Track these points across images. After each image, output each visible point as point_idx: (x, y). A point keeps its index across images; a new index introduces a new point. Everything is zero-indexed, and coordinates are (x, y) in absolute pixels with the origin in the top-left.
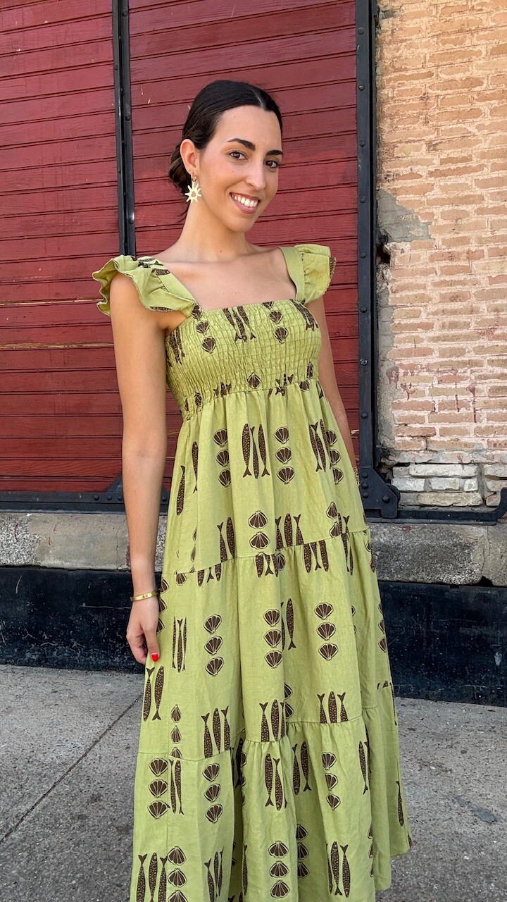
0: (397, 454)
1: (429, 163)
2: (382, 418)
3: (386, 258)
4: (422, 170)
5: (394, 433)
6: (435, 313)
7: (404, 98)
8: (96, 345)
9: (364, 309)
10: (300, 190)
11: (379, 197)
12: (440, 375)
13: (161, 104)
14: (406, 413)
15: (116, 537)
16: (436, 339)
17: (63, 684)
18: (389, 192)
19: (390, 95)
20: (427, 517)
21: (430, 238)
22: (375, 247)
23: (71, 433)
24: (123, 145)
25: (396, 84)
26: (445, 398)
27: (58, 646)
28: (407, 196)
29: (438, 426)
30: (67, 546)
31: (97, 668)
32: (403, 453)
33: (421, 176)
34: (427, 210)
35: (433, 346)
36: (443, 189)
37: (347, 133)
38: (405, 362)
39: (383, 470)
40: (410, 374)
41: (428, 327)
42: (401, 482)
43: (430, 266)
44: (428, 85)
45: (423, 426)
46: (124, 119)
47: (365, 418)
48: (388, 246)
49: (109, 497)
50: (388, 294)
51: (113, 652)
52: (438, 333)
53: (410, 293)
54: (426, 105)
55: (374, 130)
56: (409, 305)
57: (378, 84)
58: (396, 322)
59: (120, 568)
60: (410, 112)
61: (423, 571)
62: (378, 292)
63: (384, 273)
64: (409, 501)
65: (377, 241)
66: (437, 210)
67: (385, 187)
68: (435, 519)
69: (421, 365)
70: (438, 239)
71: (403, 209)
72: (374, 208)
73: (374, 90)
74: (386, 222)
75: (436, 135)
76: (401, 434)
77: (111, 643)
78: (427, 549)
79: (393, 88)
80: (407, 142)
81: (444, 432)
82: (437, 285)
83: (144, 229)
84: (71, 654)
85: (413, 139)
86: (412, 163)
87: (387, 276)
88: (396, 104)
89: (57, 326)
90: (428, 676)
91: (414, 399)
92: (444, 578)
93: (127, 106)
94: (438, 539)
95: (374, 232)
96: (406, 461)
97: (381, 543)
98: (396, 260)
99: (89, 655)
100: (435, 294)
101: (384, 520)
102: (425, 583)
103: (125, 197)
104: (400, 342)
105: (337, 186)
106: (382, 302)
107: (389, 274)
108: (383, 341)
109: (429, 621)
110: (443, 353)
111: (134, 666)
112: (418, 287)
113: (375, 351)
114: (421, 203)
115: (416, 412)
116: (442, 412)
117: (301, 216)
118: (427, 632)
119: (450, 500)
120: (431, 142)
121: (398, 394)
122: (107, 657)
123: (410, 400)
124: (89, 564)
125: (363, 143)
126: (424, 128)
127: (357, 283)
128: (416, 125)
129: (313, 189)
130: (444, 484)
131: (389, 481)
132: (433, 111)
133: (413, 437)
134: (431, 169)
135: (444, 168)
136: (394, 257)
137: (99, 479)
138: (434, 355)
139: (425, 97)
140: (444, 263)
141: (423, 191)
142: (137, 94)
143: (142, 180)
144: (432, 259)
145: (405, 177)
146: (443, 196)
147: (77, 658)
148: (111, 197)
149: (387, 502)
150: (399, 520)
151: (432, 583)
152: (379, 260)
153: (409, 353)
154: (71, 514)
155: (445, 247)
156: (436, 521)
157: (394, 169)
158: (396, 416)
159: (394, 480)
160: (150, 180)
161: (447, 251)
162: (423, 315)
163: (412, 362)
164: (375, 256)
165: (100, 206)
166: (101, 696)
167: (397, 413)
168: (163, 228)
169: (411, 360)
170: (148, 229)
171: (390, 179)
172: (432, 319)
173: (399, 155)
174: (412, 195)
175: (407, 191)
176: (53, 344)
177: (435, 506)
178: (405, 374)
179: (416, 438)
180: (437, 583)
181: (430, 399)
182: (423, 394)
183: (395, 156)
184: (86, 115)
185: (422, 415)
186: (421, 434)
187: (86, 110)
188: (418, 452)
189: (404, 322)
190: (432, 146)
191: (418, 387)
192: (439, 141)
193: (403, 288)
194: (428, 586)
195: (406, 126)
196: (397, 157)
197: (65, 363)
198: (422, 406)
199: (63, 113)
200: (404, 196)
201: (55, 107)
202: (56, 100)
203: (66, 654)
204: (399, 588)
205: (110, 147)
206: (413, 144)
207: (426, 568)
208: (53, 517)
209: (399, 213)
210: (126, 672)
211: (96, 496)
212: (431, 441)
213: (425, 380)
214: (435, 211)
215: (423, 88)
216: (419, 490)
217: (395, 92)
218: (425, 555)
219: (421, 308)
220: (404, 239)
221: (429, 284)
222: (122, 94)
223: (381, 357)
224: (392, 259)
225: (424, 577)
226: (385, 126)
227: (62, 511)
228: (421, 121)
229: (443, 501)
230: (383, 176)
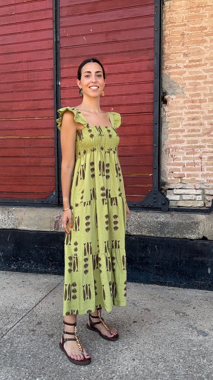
0: (169, 184)
1: (184, 62)
2: (162, 169)
3: (165, 102)
4: (181, 65)
5: (167, 176)
6: (186, 125)
7: (174, 35)
8: (43, 137)
9: (156, 123)
10: (129, 73)
11: (163, 76)
12: (187, 151)
13: (72, 36)
14: (173, 167)
15: (50, 217)
16: (186, 136)
17: (27, 278)
18: (167, 74)
19: (168, 33)
20: (180, 211)
21: (184, 94)
22: (161, 97)
23: (32, 174)
24: (56, 53)
25: (171, 29)
26: (189, 161)
27: (25, 263)
28: (175, 76)
29: (186, 173)
30: (29, 221)
31: (41, 273)
32: (171, 184)
33: (181, 68)
34: (183, 82)
35: (185, 139)
36: (189, 72)
37: (150, 49)
38: (173, 146)
39: (163, 192)
40: (174, 151)
41: (182, 131)
42: (170, 196)
43: (184, 105)
44: (184, 29)
45: (179, 173)
46: (57, 42)
47: (155, 169)
48: (166, 97)
49: (48, 201)
50: (166, 117)
51: (48, 265)
52: (187, 134)
53: (175, 117)
54: (183, 38)
55: (161, 48)
56: (174, 121)
57: (163, 29)
58: (169, 129)
59: (51, 231)
60: (176, 41)
61: (178, 233)
62: (162, 116)
63: (165, 108)
64: (173, 204)
65: (162, 94)
66: (187, 82)
67: (165, 72)
68: (184, 212)
69: (179, 147)
70: (187, 94)
71: (173, 81)
72: (161, 81)
73: (161, 31)
74: (165, 86)
75: (187, 50)
76: (170, 176)
77: (47, 262)
78: (180, 224)
79: (169, 30)
80: (175, 53)
81: (188, 176)
82: (186, 113)
83: (64, 88)
84: (31, 266)
85: (177, 52)
86: (177, 62)
87: (165, 110)
88: (171, 37)
89: (27, 129)
90: (180, 277)
91: (176, 162)
92: (187, 236)
93: (58, 37)
94: (185, 220)
95: (161, 91)
96: (172, 188)
97: (161, 221)
98: (170, 102)
99: (38, 267)
100: (186, 117)
101: (162, 212)
102: (179, 238)
103: (56, 75)
104: (171, 137)
105: (145, 71)
106: (163, 120)
107: (166, 108)
108: (163, 137)
109: (180, 254)
110: (188, 142)
111: (56, 272)
112: (179, 114)
113: (160, 141)
114: (181, 79)
115: (177, 167)
116: (188, 167)
117: (130, 84)
118: (180, 259)
119: (190, 204)
120: (185, 53)
121: (169, 159)
122: (45, 268)
123: (174, 162)
124: (39, 229)
125: (157, 53)
126: (182, 47)
127: (153, 112)
128: (179, 46)
129: (135, 72)
130: (188, 197)
131: (165, 196)
132: (186, 40)
133: (175, 178)
134: (185, 65)
135: (189, 64)
136: (169, 101)
137: (43, 194)
138: (185, 143)
139: (183, 34)
140: (189, 104)
141: (181, 73)
142: (62, 32)
143: (63, 68)
144: (185, 102)
145: (174, 68)
146: (190, 76)
147: (33, 268)
148: (50, 75)
149: (164, 204)
150: (169, 212)
151: (182, 239)
152: (162, 103)
153: (174, 142)
154: (32, 208)
155: (190, 97)
156: (184, 213)
157: (169, 65)
158: (168, 168)
159: (167, 195)
160: (67, 68)
161: (191, 99)
162: (181, 126)
163: (175, 146)
164: (161, 101)
165: (46, 79)
166: (42, 284)
167: (169, 167)
168: (72, 88)
169: (175, 145)
170: (66, 88)
171: (168, 68)
172: (185, 128)
173: (172, 58)
174: (177, 75)
175: (175, 73)
176: (25, 136)
177: (184, 206)
178: (172, 151)
179: (176, 178)
180: (184, 239)
181: (183, 162)
182: (180, 159)
183: (170, 59)
184: (40, 40)
185: (179, 168)
186: (179, 176)
187: (41, 38)
188: (177, 183)
189: (172, 129)
190: (185, 55)
191: (178, 156)
192: (189, 53)
193: (172, 115)
194: (180, 240)
195: (175, 46)
196: (171, 59)
197: (30, 145)
198: (179, 164)
199: (31, 39)
200: (173, 76)
201: (28, 37)
202: (29, 35)
203: (28, 267)
204: (168, 240)
205: (51, 54)
206: (177, 54)
207: (180, 232)
208: (24, 209)
209: (171, 83)
210: (53, 274)
211: (42, 201)
212: (183, 179)
213: (181, 153)
214: (186, 82)
215: (182, 31)
216: (177, 200)
217: (170, 32)
218: (179, 227)
219: (180, 123)
220: (173, 94)
221: (183, 113)
222: (56, 32)
223: (162, 144)
224: (168, 102)
225: (179, 236)
226: (166, 46)
227: (28, 207)
228: (181, 44)
229: (187, 205)
230: (165, 68)
